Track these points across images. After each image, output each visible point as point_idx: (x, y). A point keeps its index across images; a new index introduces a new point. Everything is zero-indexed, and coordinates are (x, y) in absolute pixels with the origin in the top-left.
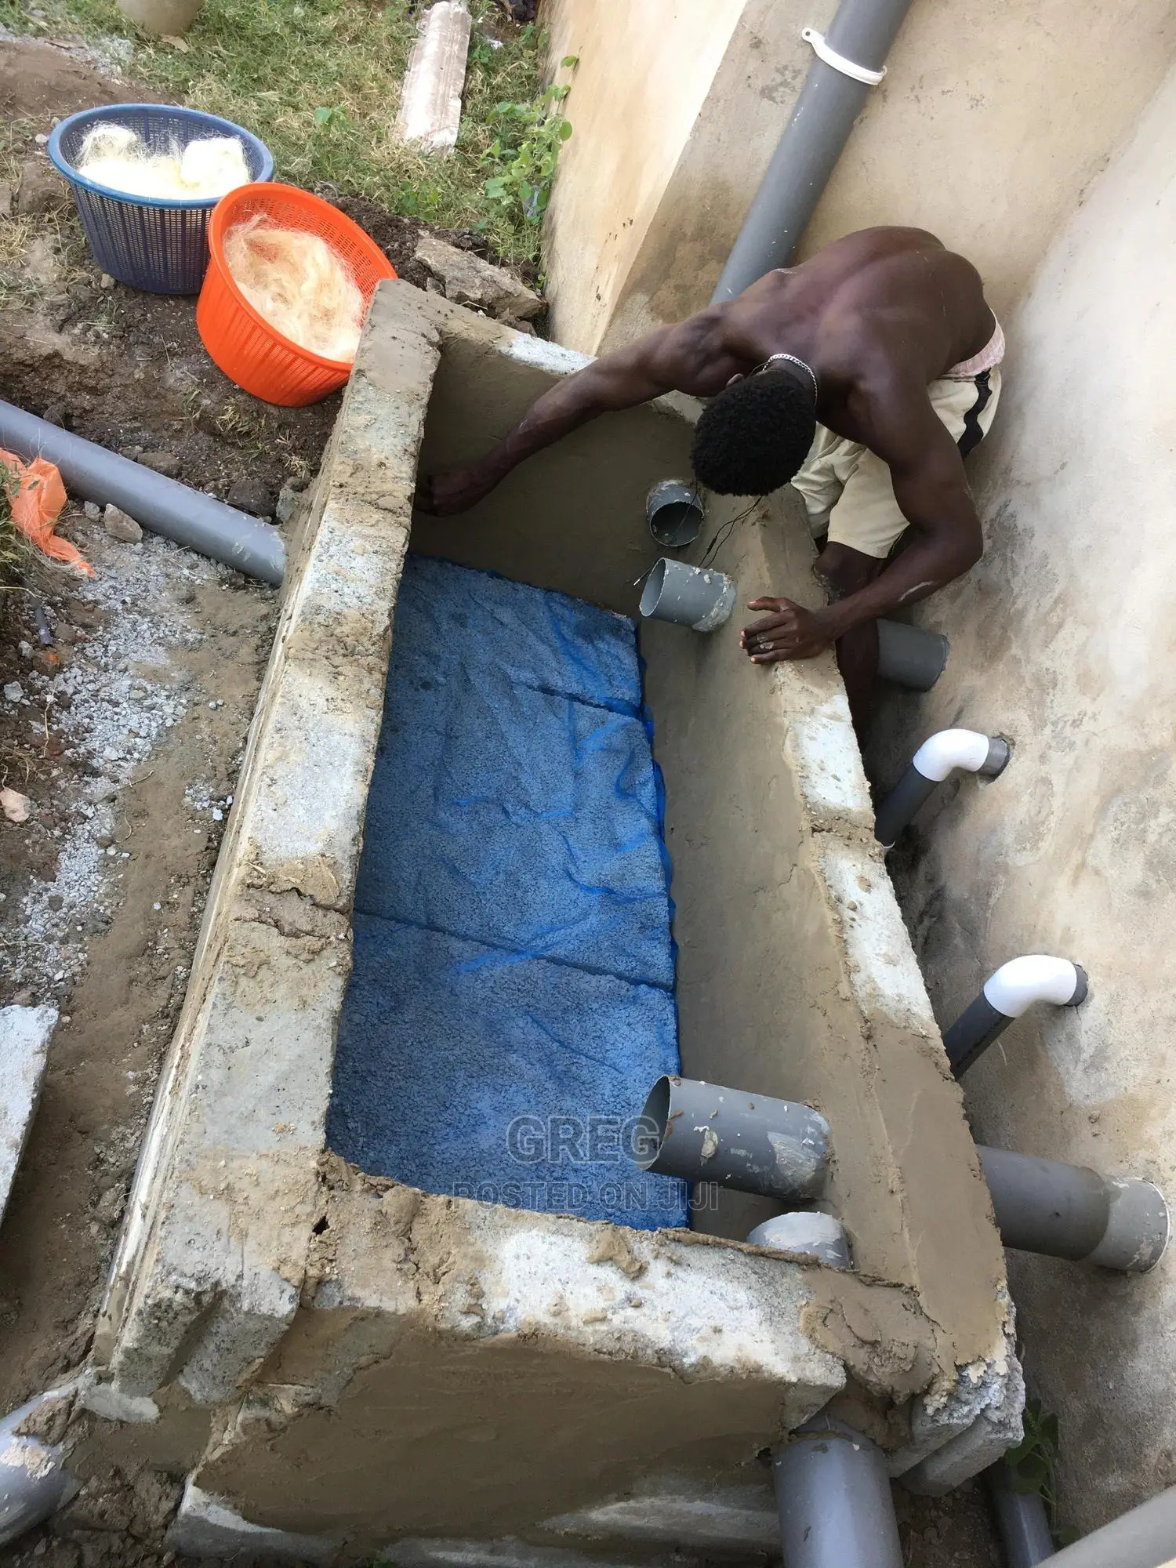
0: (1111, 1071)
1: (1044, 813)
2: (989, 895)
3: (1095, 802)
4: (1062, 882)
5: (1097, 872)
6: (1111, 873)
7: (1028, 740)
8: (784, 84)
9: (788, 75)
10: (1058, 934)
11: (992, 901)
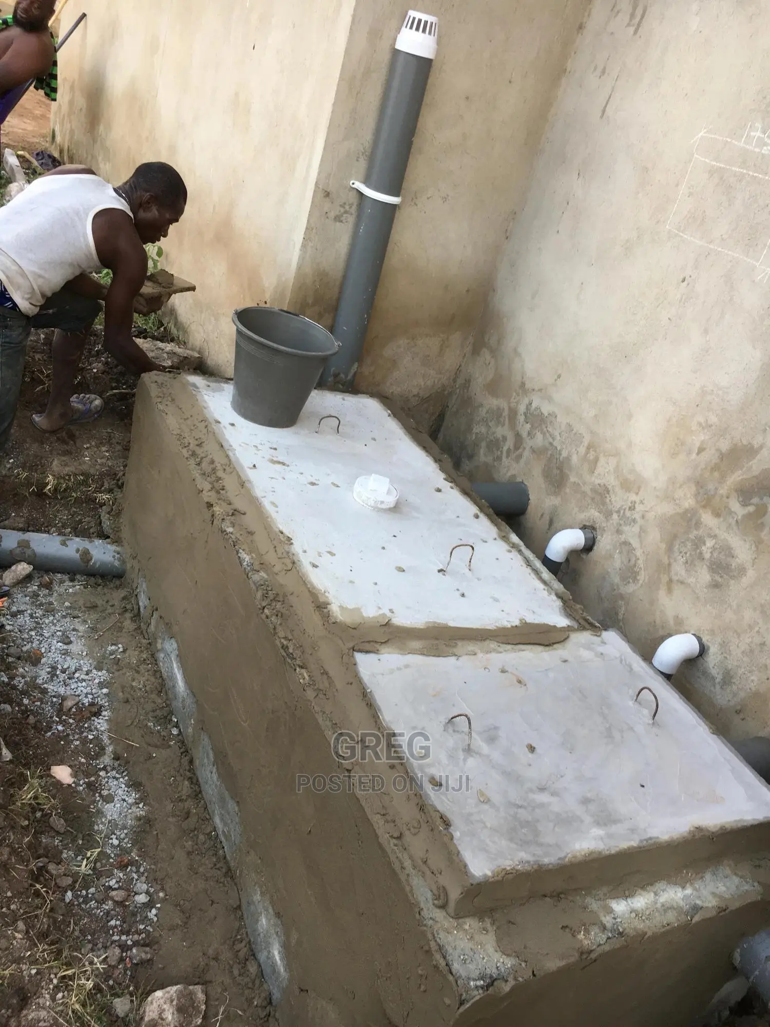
0: (737, 683)
1: (633, 562)
2: (617, 614)
3: (663, 546)
4: (662, 594)
5: (682, 583)
6: (691, 580)
7: (604, 525)
8: (346, 212)
9: (347, 207)
10: (672, 622)
11: (621, 617)
